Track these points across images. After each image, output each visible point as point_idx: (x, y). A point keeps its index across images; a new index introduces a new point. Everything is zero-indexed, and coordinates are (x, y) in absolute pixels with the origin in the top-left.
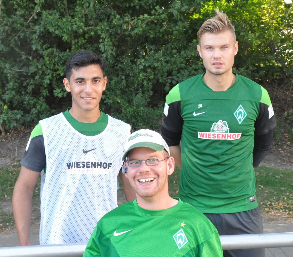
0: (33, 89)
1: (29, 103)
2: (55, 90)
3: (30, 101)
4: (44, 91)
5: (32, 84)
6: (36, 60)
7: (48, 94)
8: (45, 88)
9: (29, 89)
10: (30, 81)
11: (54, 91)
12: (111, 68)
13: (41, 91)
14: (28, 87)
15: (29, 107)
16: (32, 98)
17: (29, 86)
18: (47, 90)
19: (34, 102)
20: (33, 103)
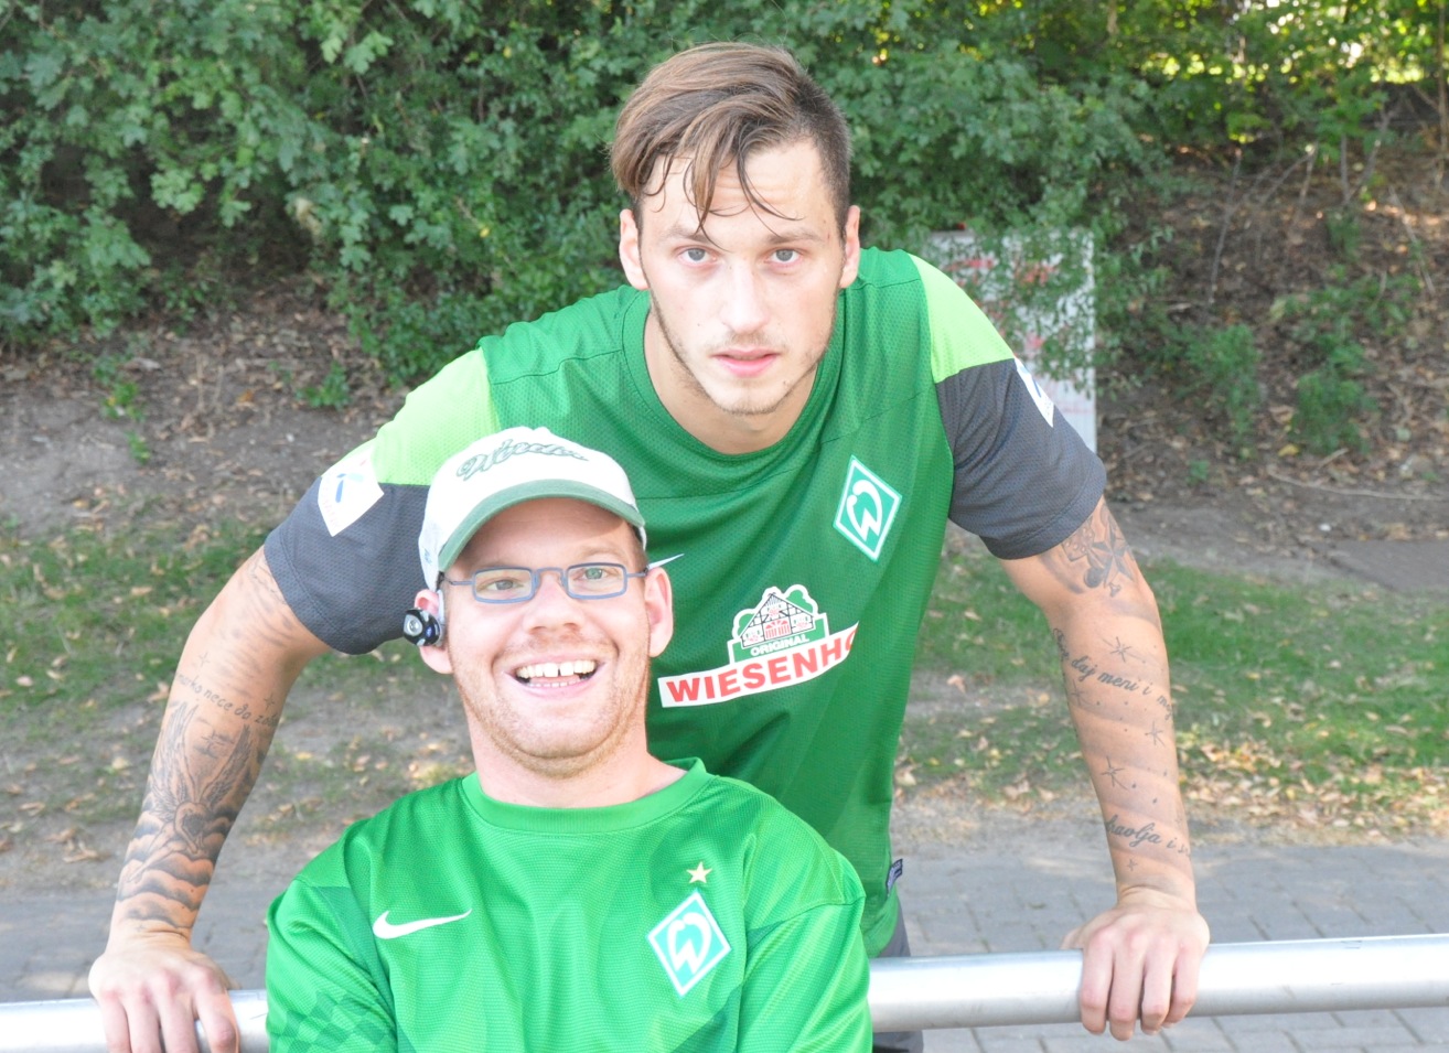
0: (47, 167)
1: (29, 236)
2: (162, 172)
3: (35, 227)
4: (108, 175)
5: (41, 142)
6: (61, 21)
7: (127, 192)
8: (110, 163)
9: (25, 163)
10: (32, 126)
11: (156, 180)
12: (438, 71)
13: (89, 177)
14: (24, 155)
15: (24, 256)
16: (46, 209)
17: (29, 151)
18: (118, 170)
19: (54, 232)
20: (48, 234)
